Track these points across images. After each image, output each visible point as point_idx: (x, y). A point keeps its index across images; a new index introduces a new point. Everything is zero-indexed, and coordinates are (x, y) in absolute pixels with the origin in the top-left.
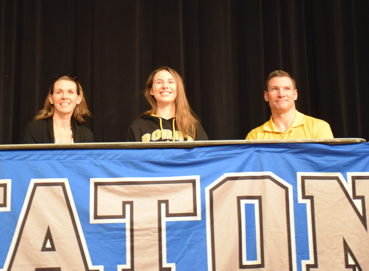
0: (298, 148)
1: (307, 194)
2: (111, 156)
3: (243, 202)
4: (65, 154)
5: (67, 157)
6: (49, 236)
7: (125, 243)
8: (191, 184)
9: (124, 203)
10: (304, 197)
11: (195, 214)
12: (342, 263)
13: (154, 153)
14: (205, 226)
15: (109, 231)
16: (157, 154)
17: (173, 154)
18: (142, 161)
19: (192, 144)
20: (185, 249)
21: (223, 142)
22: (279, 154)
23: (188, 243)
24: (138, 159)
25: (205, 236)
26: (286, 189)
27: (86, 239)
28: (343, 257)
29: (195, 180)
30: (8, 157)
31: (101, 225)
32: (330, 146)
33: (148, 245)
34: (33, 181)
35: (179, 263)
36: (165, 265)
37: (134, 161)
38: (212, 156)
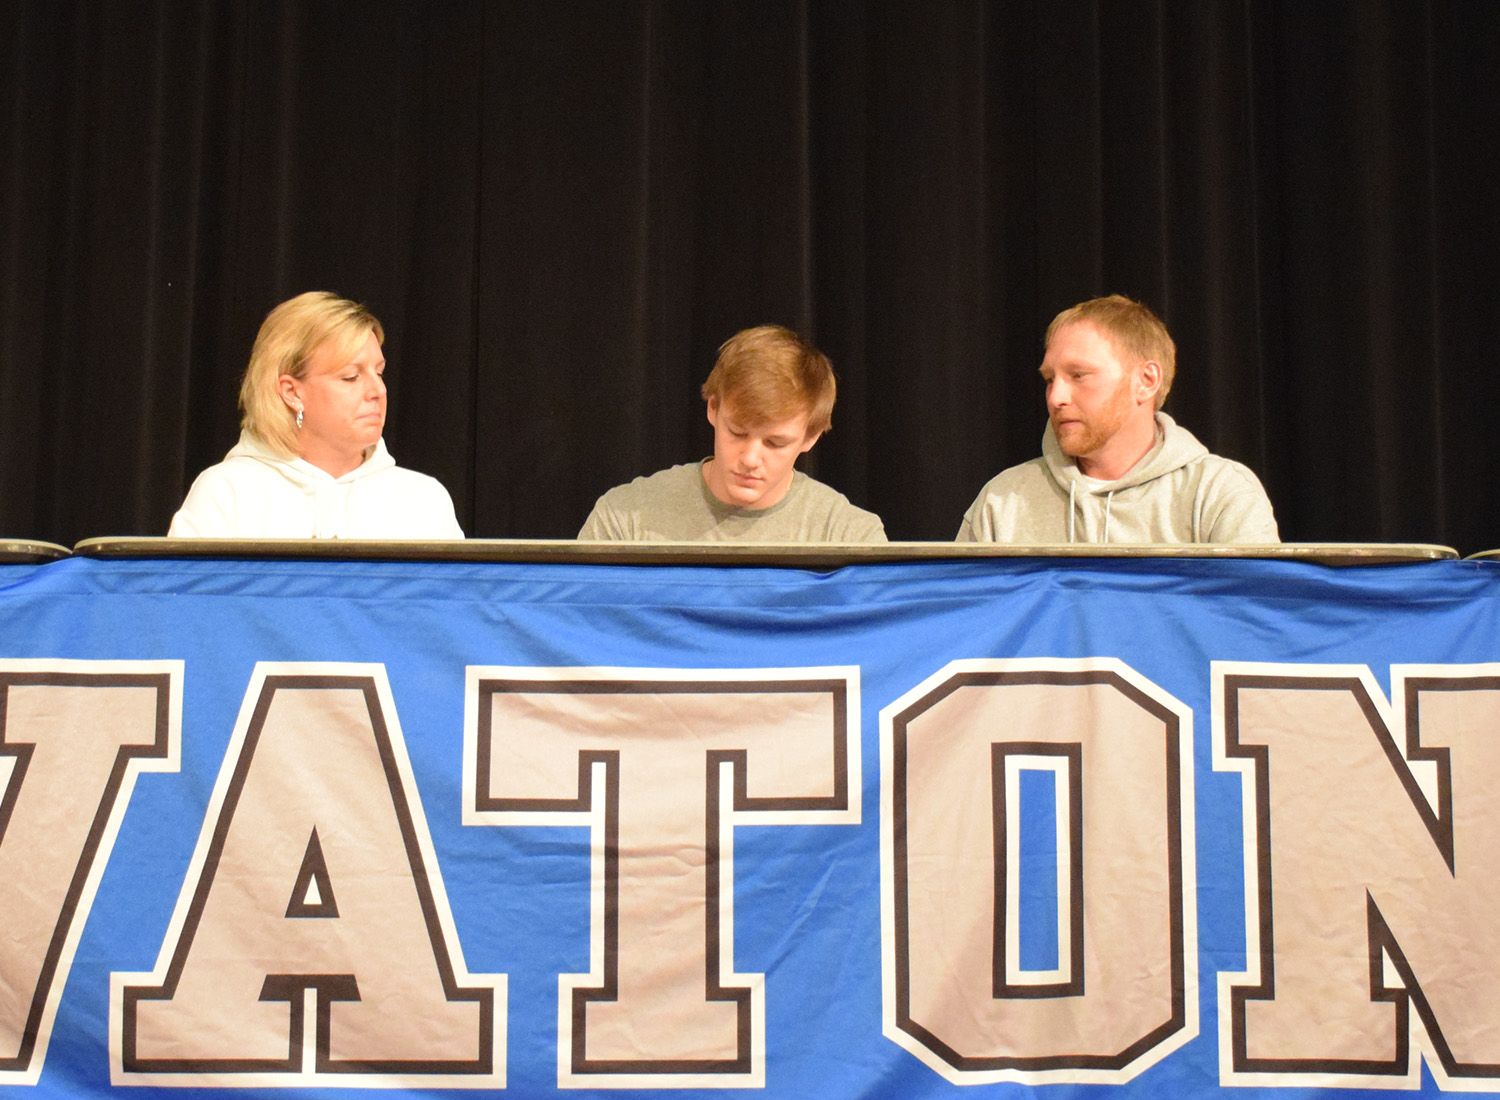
0: (1218, 577)
1: (1244, 740)
2: (545, 589)
3: (1014, 764)
4: (376, 577)
5: (386, 587)
6: (314, 863)
7: (589, 897)
8: (828, 697)
9: (587, 759)
10: (1234, 749)
11: (839, 802)
12: (1360, 982)
13: (699, 583)
14: (874, 846)
15: (531, 854)
16: (708, 586)
17: (764, 586)
18: (652, 610)
19: (837, 554)
20: (802, 927)
22: (1148, 595)
23: (813, 904)
24: (639, 603)
25: (876, 880)
26: (1172, 721)
27: (449, 879)
28: (1365, 961)
29: (844, 682)
30: (174, 581)
31: (502, 834)
32: (1331, 572)
33: (668, 907)
34: (263, 670)
35: (777, 973)
36: (729, 978)
37: (625, 607)
38: (907, 597)
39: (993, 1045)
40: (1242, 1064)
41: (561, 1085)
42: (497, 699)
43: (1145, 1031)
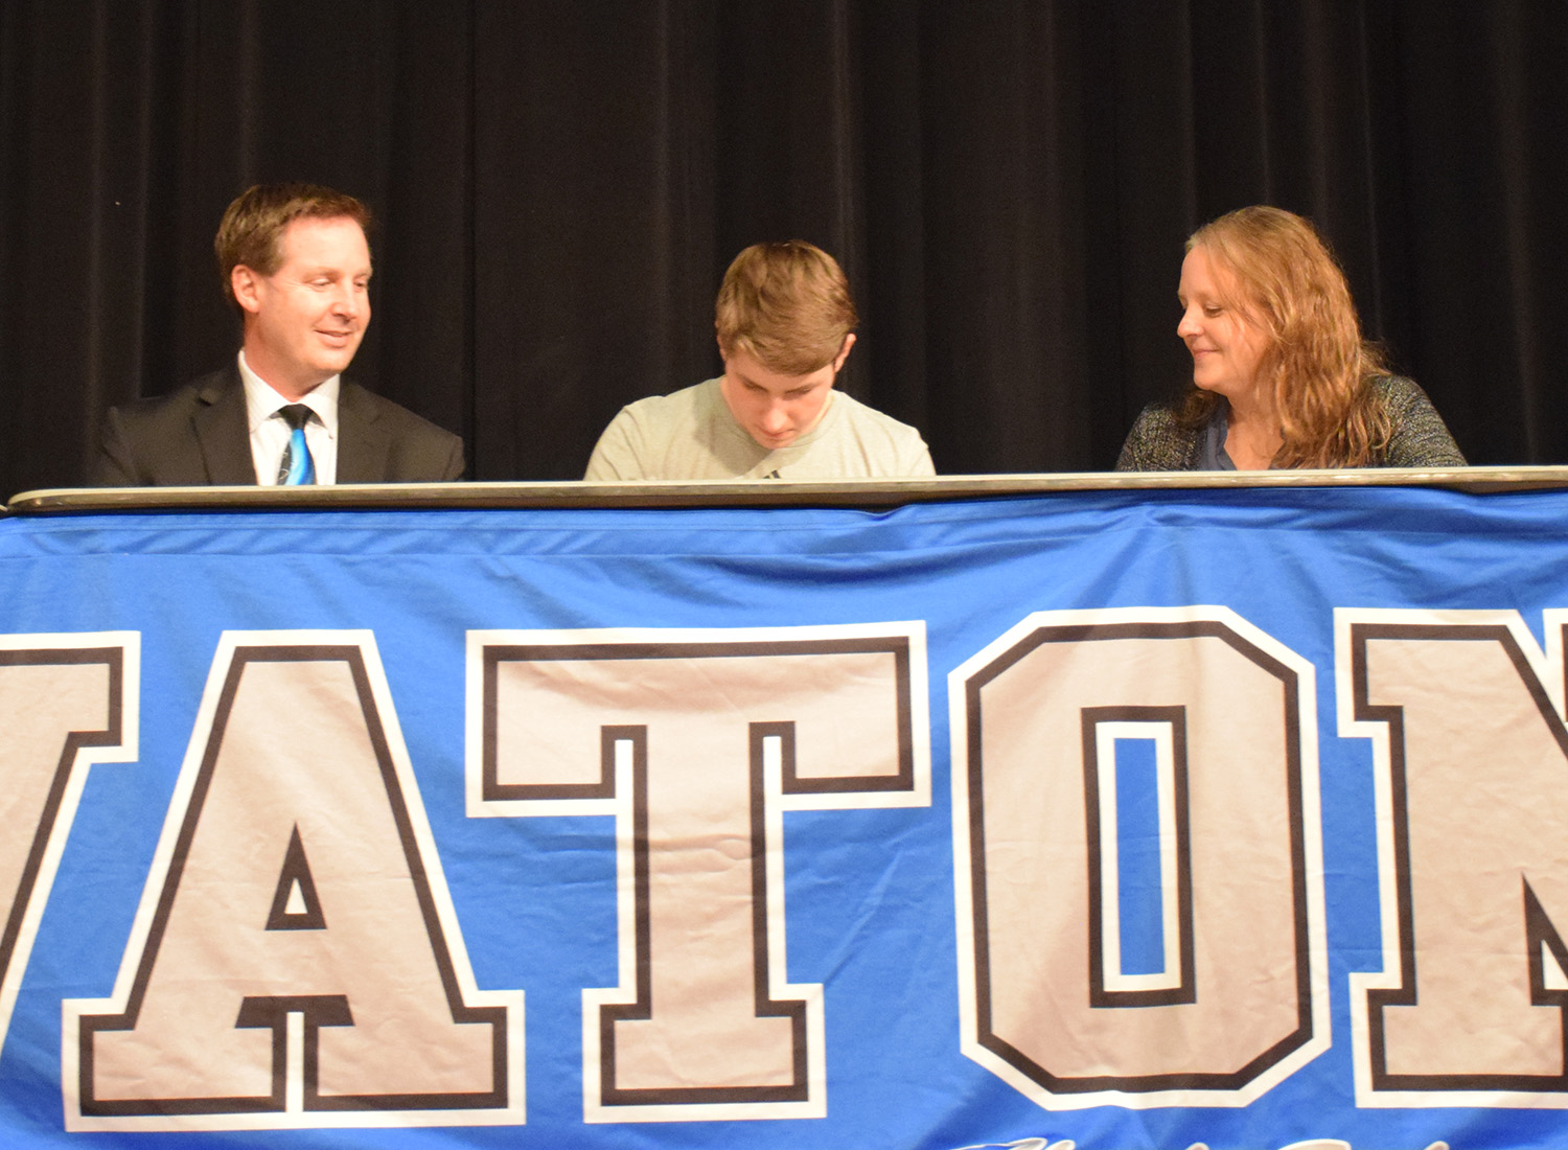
0: (1338, 508)
1: (1373, 701)
2: (556, 538)
3: (1108, 733)
4: (360, 529)
5: (371, 541)
6: (296, 866)
7: (615, 898)
8: (889, 658)
9: (610, 735)
10: (1364, 712)
11: (904, 781)
12: (1516, 983)
13: (735, 528)
14: (946, 833)
15: (545, 850)
16: (745, 530)
17: (812, 530)
18: (682, 561)
19: (895, 490)
20: (865, 928)
21: (1026, 481)
22: (1260, 531)
23: (876, 901)
24: (666, 553)
25: (949, 871)
26: (1289, 679)
27: (453, 879)
28: (1522, 958)
29: (906, 639)
30: (126, 539)
31: (512, 826)
32: (1475, 501)
33: (709, 909)
34: (231, 640)
35: (837, 983)
36: (780, 990)
37: (650, 557)
38: (976, 540)
39: (1091, 1063)
40: (1383, 1080)
41: (589, 1119)
43: (1267, 1044)
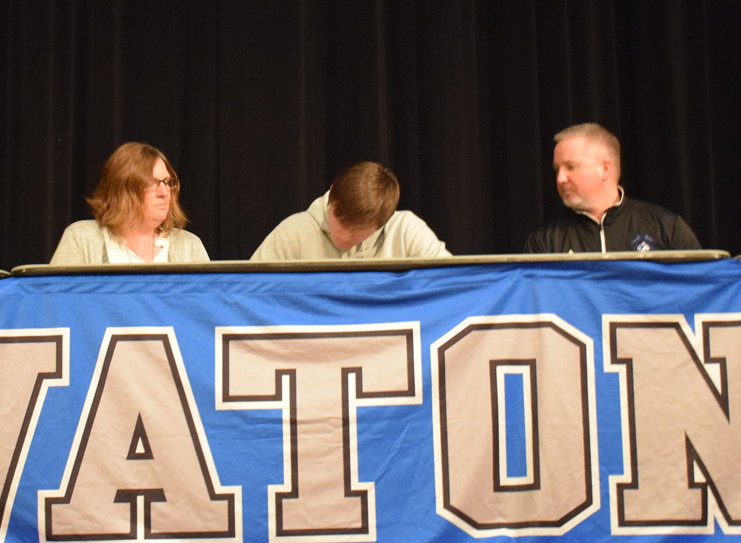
0: (604, 270)
1: (620, 355)
2: (254, 287)
3: (502, 371)
4: (166, 282)
5: (172, 288)
6: (140, 432)
7: (282, 445)
8: (403, 338)
9: (279, 374)
10: (615, 360)
11: (411, 392)
12: (682, 479)
13: (335, 281)
14: (430, 415)
15: (252, 424)
16: (339, 282)
17: (369, 282)
18: (310, 296)
19: (406, 264)
20: (393, 458)
22: (569, 281)
23: (399, 446)
24: (303, 292)
25: (431, 432)
26: (583, 347)
27: (210, 438)
28: (685, 468)
29: (411, 330)
30: (64, 287)
31: (236, 414)
32: (664, 266)
33: (323, 450)
34: (111, 331)
35: (381, 482)
36: (356, 485)
37: (297, 294)
38: (443, 285)
39: (494, 517)
40: (623, 523)
42: (232, 344)
43: (572, 507)
